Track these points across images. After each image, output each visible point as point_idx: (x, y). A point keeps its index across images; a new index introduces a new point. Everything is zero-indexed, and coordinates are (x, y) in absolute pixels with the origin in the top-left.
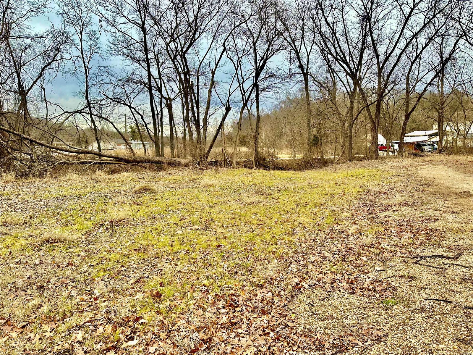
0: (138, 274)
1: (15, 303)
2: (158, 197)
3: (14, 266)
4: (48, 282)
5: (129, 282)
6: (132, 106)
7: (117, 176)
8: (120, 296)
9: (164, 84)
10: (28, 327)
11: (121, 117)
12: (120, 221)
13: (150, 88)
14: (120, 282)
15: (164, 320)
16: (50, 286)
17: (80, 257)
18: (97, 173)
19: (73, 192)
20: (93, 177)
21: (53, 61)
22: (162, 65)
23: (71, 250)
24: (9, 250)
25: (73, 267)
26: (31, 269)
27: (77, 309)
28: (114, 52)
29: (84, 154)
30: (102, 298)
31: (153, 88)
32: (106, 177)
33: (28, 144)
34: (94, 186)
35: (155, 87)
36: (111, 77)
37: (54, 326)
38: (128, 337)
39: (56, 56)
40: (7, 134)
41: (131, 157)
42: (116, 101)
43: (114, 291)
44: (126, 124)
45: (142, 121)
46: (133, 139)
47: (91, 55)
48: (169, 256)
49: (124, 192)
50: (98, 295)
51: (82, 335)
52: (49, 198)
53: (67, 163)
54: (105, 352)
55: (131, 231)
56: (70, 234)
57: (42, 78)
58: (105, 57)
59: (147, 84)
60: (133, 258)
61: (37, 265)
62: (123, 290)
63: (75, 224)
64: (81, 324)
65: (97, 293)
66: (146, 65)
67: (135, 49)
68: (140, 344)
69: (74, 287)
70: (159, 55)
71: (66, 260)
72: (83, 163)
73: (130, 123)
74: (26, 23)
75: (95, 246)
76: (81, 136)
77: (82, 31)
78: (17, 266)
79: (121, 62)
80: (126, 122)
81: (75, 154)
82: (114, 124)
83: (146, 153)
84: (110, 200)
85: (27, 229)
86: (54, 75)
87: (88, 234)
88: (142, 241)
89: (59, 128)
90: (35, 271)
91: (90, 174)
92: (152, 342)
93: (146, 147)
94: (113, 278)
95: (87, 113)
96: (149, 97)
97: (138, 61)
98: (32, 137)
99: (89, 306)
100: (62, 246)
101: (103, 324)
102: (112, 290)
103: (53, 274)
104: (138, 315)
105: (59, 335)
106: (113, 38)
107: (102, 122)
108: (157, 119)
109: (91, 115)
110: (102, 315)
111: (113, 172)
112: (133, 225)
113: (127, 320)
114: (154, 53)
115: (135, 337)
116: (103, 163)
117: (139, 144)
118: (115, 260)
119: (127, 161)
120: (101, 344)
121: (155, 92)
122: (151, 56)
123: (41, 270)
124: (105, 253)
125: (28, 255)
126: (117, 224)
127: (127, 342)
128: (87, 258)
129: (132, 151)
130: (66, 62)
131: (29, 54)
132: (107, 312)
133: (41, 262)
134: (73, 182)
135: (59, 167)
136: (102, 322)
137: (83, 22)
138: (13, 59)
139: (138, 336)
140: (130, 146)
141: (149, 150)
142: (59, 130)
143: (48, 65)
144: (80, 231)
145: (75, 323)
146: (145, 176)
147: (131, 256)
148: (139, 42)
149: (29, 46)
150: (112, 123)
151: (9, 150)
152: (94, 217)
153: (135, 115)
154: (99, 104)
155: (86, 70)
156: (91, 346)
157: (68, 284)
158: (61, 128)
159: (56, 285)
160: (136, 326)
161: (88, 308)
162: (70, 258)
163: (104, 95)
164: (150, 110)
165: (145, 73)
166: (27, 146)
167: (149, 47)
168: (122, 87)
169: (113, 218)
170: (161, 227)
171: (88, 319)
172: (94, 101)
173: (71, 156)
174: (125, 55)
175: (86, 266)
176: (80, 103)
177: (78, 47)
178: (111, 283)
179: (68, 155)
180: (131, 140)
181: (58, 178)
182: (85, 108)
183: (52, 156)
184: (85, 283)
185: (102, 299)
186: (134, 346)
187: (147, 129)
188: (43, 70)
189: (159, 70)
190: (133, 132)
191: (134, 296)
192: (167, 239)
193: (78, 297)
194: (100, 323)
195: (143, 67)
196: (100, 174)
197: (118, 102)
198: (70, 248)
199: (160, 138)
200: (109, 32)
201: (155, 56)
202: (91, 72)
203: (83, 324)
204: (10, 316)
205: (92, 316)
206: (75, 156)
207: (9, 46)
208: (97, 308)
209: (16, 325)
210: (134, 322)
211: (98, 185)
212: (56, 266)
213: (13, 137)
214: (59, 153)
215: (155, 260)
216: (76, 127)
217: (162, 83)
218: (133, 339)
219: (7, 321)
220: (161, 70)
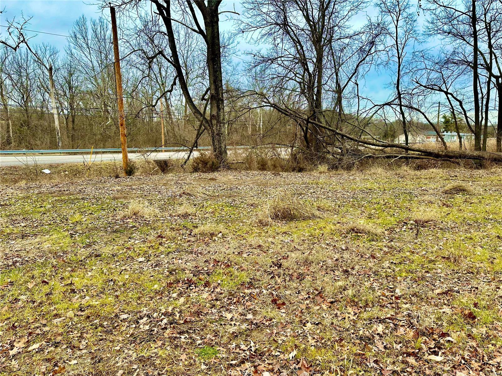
0: (445, 286)
1: (325, 279)
2: (475, 200)
3: (325, 246)
4: (352, 268)
5: (434, 291)
6: (449, 91)
7: (424, 172)
8: (423, 304)
9: (496, 58)
10: (336, 304)
11: (434, 105)
12: (426, 222)
13: (475, 68)
14: (424, 288)
15: (477, 348)
16: (354, 272)
17: (383, 252)
18: (402, 168)
19: (377, 186)
20: (398, 172)
21: (367, 55)
22: (495, 34)
23: (374, 243)
24: (322, 232)
25: (375, 260)
26: (338, 253)
27: (378, 302)
28: (432, 32)
29: (390, 148)
30: (404, 299)
31: (479, 66)
32: (412, 172)
33: (339, 139)
34: (399, 181)
35: (482, 65)
36: (426, 62)
37: (356, 311)
38: (432, 350)
39: (370, 50)
40: (323, 130)
41: (443, 152)
42: (430, 88)
43: (417, 296)
44: (439, 113)
45: (460, 108)
46: (445, 130)
47: (406, 41)
48: (488, 275)
49: (432, 191)
50: (400, 294)
51: (382, 329)
52: (355, 190)
53: (373, 157)
54: (405, 355)
55: (439, 235)
56: (374, 227)
57: (356, 74)
58: (421, 41)
59: (471, 62)
60: (440, 266)
61: (343, 250)
62: (427, 298)
63: (378, 218)
64: (382, 318)
65: (398, 292)
66: (472, 39)
67: (460, 23)
68: (445, 363)
69: (376, 280)
70: (492, 23)
71: (369, 252)
72: (388, 157)
73: (444, 112)
74: (347, 23)
75: (398, 244)
76: (388, 129)
77: (398, 17)
78: (328, 247)
79: (439, 42)
80: (439, 111)
81: (381, 148)
82: (426, 115)
83: (461, 147)
84: (416, 198)
85: (336, 216)
86: (367, 70)
87: (391, 230)
88: (452, 249)
89: (367, 123)
90: (341, 256)
91: (395, 169)
92: (461, 368)
93: (462, 139)
94: (416, 282)
95: (396, 105)
96: (473, 79)
97: (461, 36)
98: (343, 132)
99: (390, 303)
100: (366, 237)
101: (404, 326)
102: (415, 294)
103: (357, 262)
104: (444, 331)
105: (361, 321)
106: (433, 16)
107: (412, 112)
108: (480, 105)
109: (401, 105)
110: (404, 317)
111: (419, 168)
112: (441, 229)
113: (431, 331)
114: (485, 22)
115: (440, 353)
116: (410, 158)
117: (453, 136)
118: (418, 263)
119: (437, 156)
120: (401, 345)
121: (482, 72)
122: (480, 26)
123: (346, 255)
124: (408, 254)
125: (336, 239)
126: (422, 224)
127: (429, 354)
128: (389, 254)
129: (444, 144)
130: (379, 54)
131: (348, 52)
132: (409, 315)
133: (347, 249)
134: (378, 176)
135: (365, 161)
136: (404, 324)
137: (400, 7)
138: (334, 61)
139: (443, 353)
140: (442, 139)
141: (466, 142)
142: (367, 124)
143: (363, 60)
144: (384, 226)
145: (376, 315)
146: (458, 174)
147: (438, 263)
148: (465, 14)
149: (348, 45)
150: (423, 114)
151: (324, 144)
152: (398, 214)
153: (452, 102)
154: (411, 94)
155: (399, 58)
156: (391, 343)
157: (370, 275)
158: (370, 122)
159: (359, 273)
160: (442, 341)
161: (389, 305)
162: (373, 251)
163: (417, 82)
164: (472, 93)
165: (469, 49)
166: (339, 140)
167: (478, 16)
168: (439, 71)
169: (419, 218)
170: (477, 237)
171: (389, 316)
172: (405, 91)
173: (377, 150)
174: (446, 32)
175: (388, 262)
176: (390, 94)
177: (392, 35)
178: (413, 286)
179: (375, 149)
180: (443, 132)
181: (364, 171)
182: (395, 99)
183: (359, 150)
184: (387, 279)
185: (404, 301)
186: (437, 362)
187: (466, 117)
188: (357, 66)
189: (490, 43)
190: (447, 122)
191: (440, 309)
192: (486, 253)
193: (379, 291)
194: (401, 324)
195: (468, 43)
196: (405, 169)
197: (432, 89)
198: (373, 240)
199: (483, 127)
200: (428, 10)
201: (486, 25)
202: (404, 60)
203: (384, 319)
204: (322, 289)
205: (392, 314)
206: (380, 150)
207: (331, 49)
208: (399, 308)
209: (326, 298)
210: (439, 337)
211: (403, 181)
212: (360, 255)
213: (328, 133)
214: (366, 147)
215: (468, 274)
216: (384, 120)
217: (493, 57)
218: (437, 355)
219: (320, 293)
220: (493, 41)
